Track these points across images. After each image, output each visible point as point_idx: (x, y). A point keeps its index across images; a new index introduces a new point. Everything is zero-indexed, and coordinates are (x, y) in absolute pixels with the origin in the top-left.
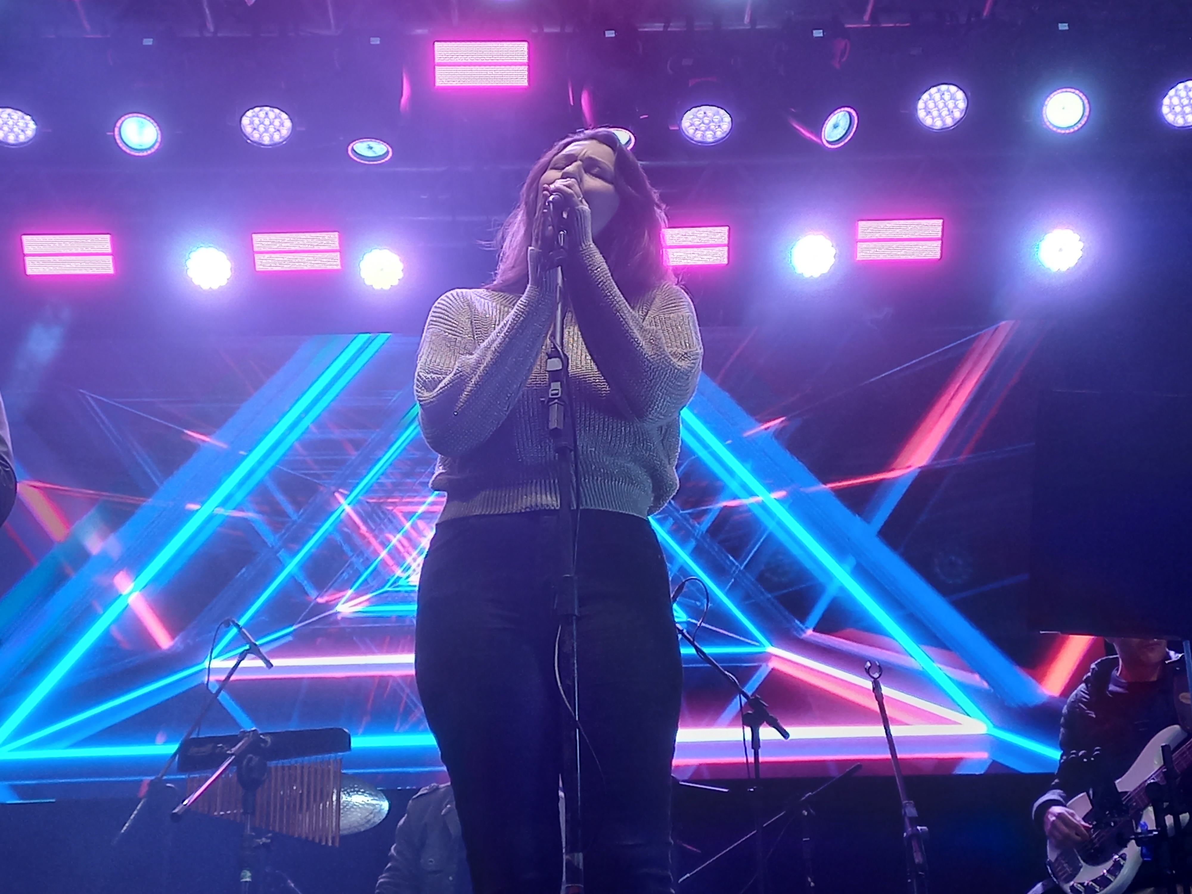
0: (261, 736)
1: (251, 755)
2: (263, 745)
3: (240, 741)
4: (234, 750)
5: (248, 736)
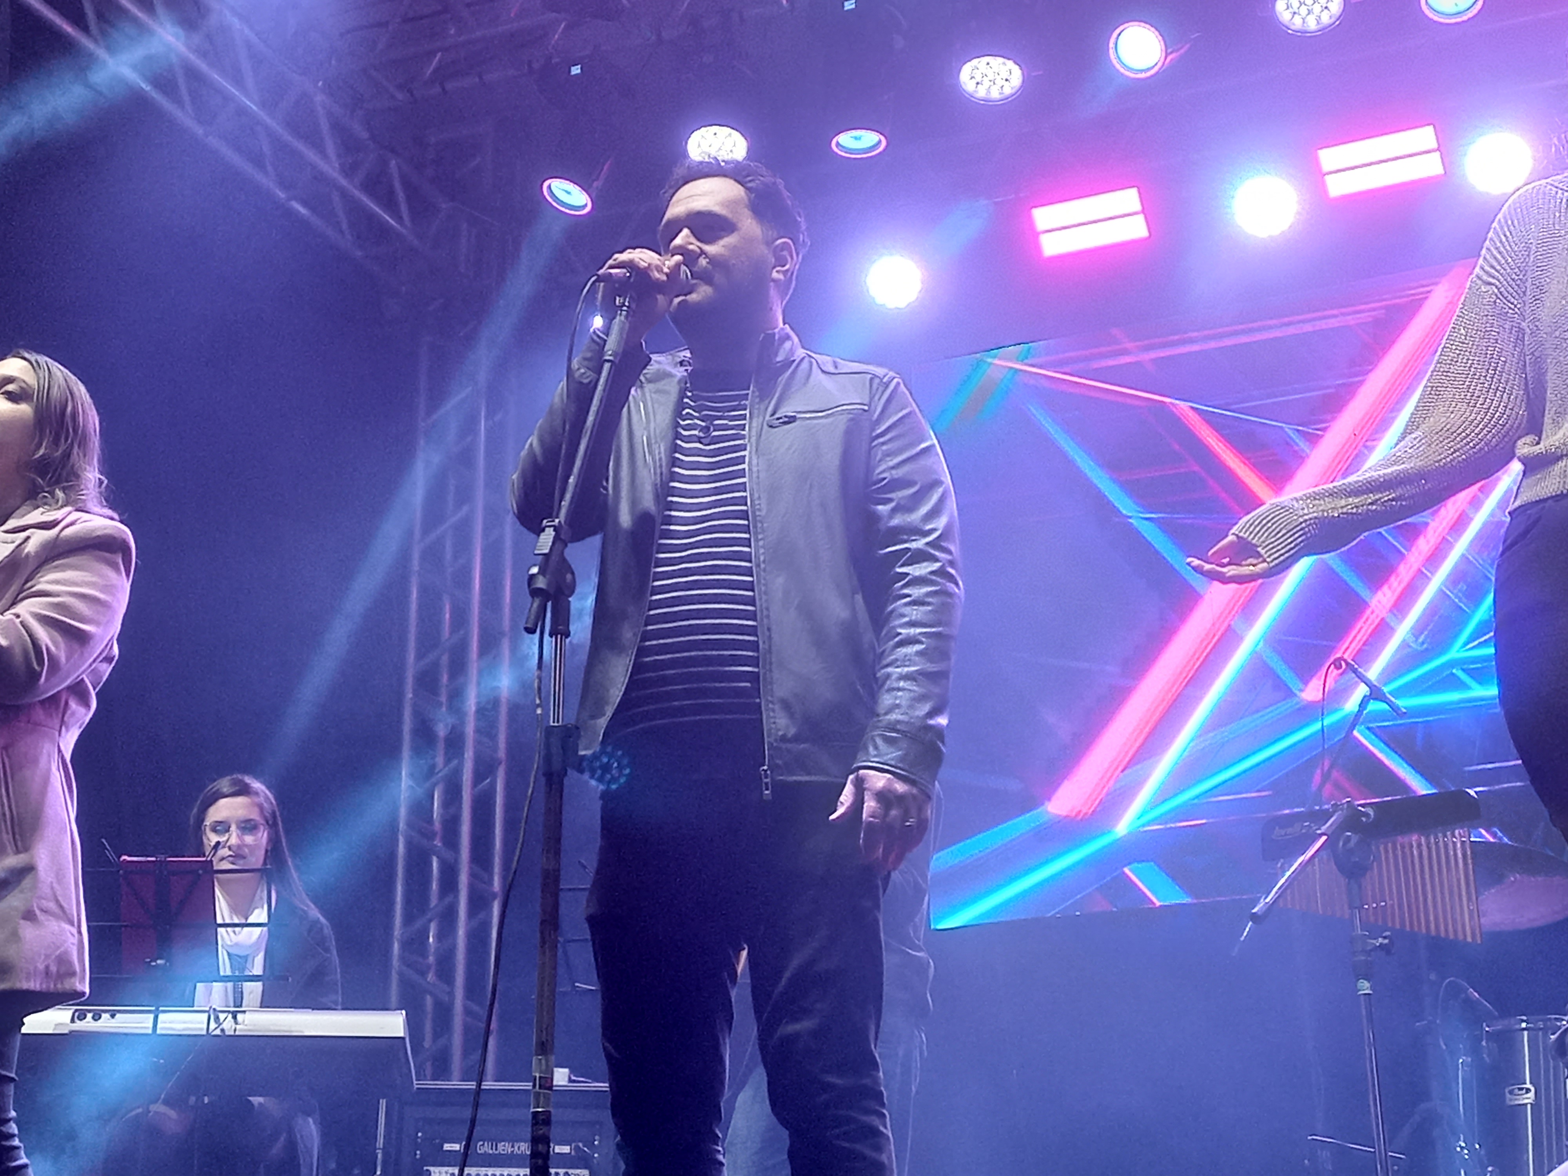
0: (1360, 808)
1: (1349, 834)
2: (1364, 819)
3: (1332, 817)
4: (1324, 828)
5: (1342, 810)
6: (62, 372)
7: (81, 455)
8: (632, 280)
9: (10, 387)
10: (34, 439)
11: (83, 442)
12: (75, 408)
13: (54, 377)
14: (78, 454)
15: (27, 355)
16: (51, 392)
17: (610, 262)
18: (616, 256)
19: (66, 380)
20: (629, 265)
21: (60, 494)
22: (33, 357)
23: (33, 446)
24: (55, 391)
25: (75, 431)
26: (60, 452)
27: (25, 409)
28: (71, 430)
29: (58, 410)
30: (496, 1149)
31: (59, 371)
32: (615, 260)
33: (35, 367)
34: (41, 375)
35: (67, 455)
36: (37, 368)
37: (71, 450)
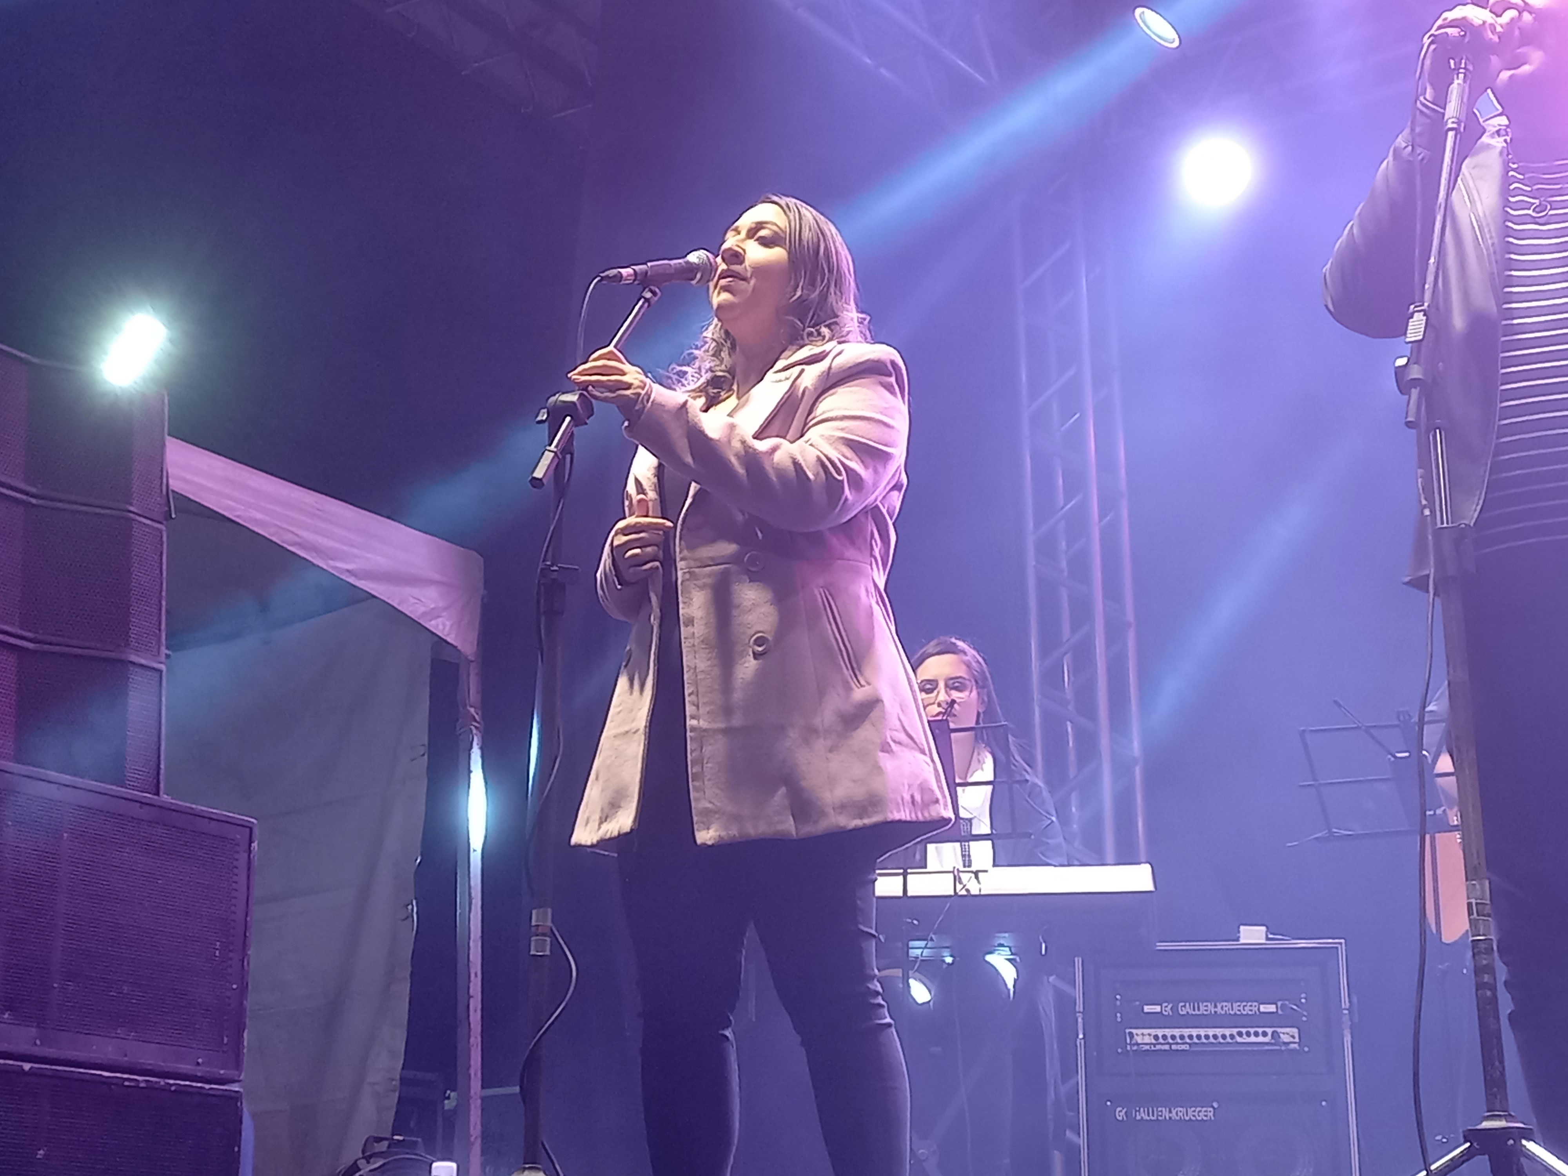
6: (811, 213)
7: (838, 292)
8: (1467, 40)
9: (763, 233)
10: (790, 281)
11: (839, 283)
12: (826, 248)
13: (803, 218)
14: (835, 293)
15: (775, 198)
16: (802, 234)
17: (1439, 22)
18: (1445, 15)
19: (817, 221)
20: (1462, 23)
21: (825, 331)
22: (783, 201)
23: (789, 289)
24: (806, 234)
25: (830, 271)
26: (817, 292)
27: (778, 253)
28: (826, 271)
29: (811, 252)
30: (1199, 1010)
31: (809, 213)
32: (1445, 19)
33: (786, 209)
34: (792, 217)
35: (824, 296)
36: (788, 213)
37: (827, 291)
